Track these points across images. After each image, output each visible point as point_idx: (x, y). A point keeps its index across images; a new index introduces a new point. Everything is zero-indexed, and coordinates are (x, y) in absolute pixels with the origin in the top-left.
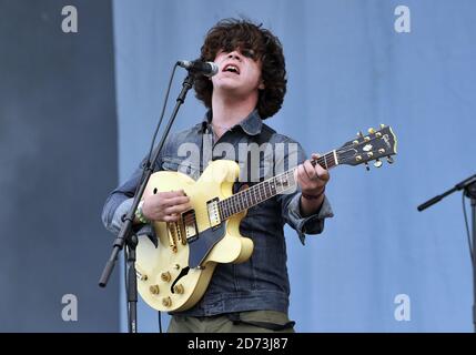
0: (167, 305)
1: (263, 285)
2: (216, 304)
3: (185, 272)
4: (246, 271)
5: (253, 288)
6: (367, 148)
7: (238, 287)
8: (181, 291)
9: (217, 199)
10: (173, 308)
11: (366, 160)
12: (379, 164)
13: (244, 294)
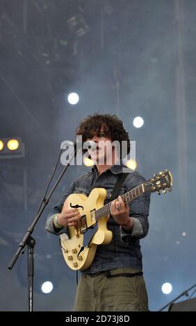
0: (75, 266)
1: (121, 255)
2: (96, 267)
3: (82, 249)
4: (112, 248)
5: (116, 257)
6: (158, 183)
7: (108, 257)
8: (81, 259)
9: (95, 209)
10: (79, 268)
11: (157, 189)
12: (164, 191)
13: (111, 260)
